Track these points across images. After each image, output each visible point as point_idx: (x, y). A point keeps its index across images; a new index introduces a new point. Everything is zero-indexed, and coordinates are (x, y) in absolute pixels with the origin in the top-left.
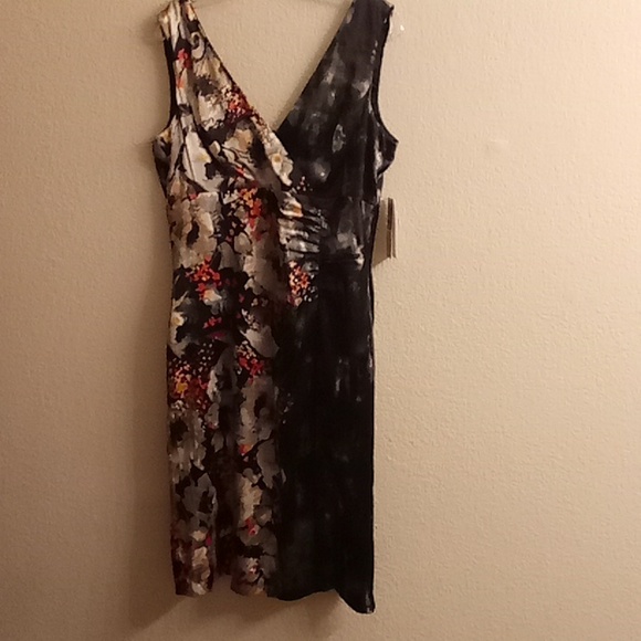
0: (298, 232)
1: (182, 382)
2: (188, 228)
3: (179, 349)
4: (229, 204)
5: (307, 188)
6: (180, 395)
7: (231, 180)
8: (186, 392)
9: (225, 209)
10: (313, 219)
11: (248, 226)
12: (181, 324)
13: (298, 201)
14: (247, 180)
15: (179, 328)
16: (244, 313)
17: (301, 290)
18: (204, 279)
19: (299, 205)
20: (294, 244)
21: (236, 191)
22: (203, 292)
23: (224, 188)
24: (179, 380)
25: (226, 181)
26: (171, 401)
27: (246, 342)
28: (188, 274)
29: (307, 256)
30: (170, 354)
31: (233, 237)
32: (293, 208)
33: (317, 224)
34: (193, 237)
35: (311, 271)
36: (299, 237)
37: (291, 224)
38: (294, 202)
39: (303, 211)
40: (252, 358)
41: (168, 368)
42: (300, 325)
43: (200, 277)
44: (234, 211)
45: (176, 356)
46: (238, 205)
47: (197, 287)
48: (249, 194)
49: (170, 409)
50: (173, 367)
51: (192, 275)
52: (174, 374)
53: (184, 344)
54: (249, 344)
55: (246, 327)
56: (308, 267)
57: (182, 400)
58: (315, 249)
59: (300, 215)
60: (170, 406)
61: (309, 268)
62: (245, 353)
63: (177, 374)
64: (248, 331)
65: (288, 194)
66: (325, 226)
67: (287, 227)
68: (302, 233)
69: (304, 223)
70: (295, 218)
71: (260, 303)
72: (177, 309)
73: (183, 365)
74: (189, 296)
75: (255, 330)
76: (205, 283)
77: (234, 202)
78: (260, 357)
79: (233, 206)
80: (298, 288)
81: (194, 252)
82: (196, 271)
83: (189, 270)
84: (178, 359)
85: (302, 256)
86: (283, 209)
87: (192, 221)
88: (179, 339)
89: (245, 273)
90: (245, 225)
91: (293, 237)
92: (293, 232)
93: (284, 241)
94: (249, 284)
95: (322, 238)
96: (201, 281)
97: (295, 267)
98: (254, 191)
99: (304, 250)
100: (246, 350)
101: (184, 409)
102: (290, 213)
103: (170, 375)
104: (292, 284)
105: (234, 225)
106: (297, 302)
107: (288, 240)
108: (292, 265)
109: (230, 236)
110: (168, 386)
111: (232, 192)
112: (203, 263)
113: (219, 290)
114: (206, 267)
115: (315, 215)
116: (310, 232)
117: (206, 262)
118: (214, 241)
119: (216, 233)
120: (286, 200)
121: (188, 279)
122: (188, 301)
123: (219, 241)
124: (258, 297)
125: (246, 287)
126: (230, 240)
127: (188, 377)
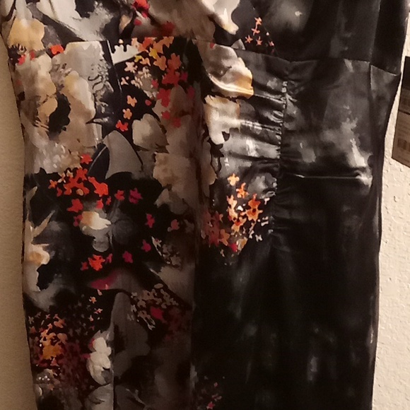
0: (243, 122)
1: (53, 343)
2: (51, 106)
3: (44, 299)
4: (123, 64)
5: (265, 40)
6: (49, 362)
7: (125, 21)
8: (58, 358)
9: (117, 71)
10: (273, 98)
11: (159, 102)
12: (45, 262)
13: (247, 63)
14: (153, 21)
15: (42, 269)
16: (156, 243)
17: (248, 224)
18: (80, 192)
19: (247, 73)
20: (236, 143)
21: (134, 40)
22: (80, 212)
23: (112, 36)
24: (47, 343)
25: (116, 21)
26: (36, 370)
27: (159, 286)
28: (53, 184)
29: (260, 166)
30: (29, 306)
31: (130, 122)
32: (237, 77)
33: (279, 108)
34: (58, 122)
35: (265, 191)
36: (245, 131)
37: (233, 107)
38: (239, 66)
39: (255, 84)
40: (170, 307)
41: (28, 325)
42: (242, 278)
43: (75, 189)
44: (132, 76)
45: (40, 310)
46: (140, 66)
47: (71, 205)
48: (158, 47)
49: (35, 382)
50: (37, 323)
51: (60, 185)
52: (38, 335)
53: (51, 291)
54: (165, 288)
55: (160, 262)
56: (260, 184)
57: (54, 368)
58: (272, 152)
59: (249, 91)
60: (34, 376)
61: (262, 186)
62: (159, 301)
63: (44, 334)
64: (163, 269)
65: (231, 50)
66: (293, 111)
67: (224, 113)
68: (250, 124)
69: (255, 106)
70: (241, 98)
71: (183, 227)
72: (38, 240)
73: (51, 321)
74: (58, 218)
75: (176, 266)
76: (82, 198)
77: (131, 60)
78: (184, 306)
79: (130, 67)
80: (243, 221)
81: (62, 147)
82: (67, 178)
83: (55, 176)
84: (44, 314)
85: (248, 164)
86: (219, 77)
87: (57, 93)
88: (43, 284)
89: (156, 182)
90: (153, 102)
91: (234, 130)
92: (236, 122)
93: (218, 138)
94: (164, 197)
95: (287, 133)
96: (75, 195)
97: (238, 185)
98: (168, 41)
99: (254, 154)
100: (160, 296)
101: (57, 382)
102: (231, 88)
103: (33, 336)
104: (233, 214)
105: (132, 101)
106: (240, 244)
107: (226, 136)
108: (233, 180)
109: (124, 121)
110: (31, 350)
111: (128, 42)
112: (79, 166)
113: (107, 210)
114: (82, 174)
115: (276, 92)
116: (264, 121)
117: (83, 165)
118: (97, 130)
119: (98, 115)
120: (226, 63)
121: (54, 190)
122: (56, 227)
123: (106, 130)
124: (179, 218)
125: (158, 202)
126: (125, 128)
127: (61, 335)
